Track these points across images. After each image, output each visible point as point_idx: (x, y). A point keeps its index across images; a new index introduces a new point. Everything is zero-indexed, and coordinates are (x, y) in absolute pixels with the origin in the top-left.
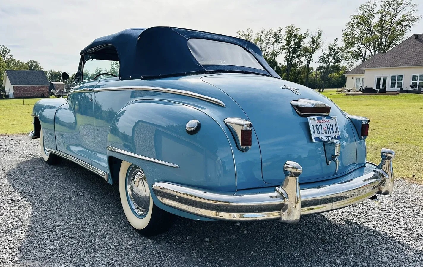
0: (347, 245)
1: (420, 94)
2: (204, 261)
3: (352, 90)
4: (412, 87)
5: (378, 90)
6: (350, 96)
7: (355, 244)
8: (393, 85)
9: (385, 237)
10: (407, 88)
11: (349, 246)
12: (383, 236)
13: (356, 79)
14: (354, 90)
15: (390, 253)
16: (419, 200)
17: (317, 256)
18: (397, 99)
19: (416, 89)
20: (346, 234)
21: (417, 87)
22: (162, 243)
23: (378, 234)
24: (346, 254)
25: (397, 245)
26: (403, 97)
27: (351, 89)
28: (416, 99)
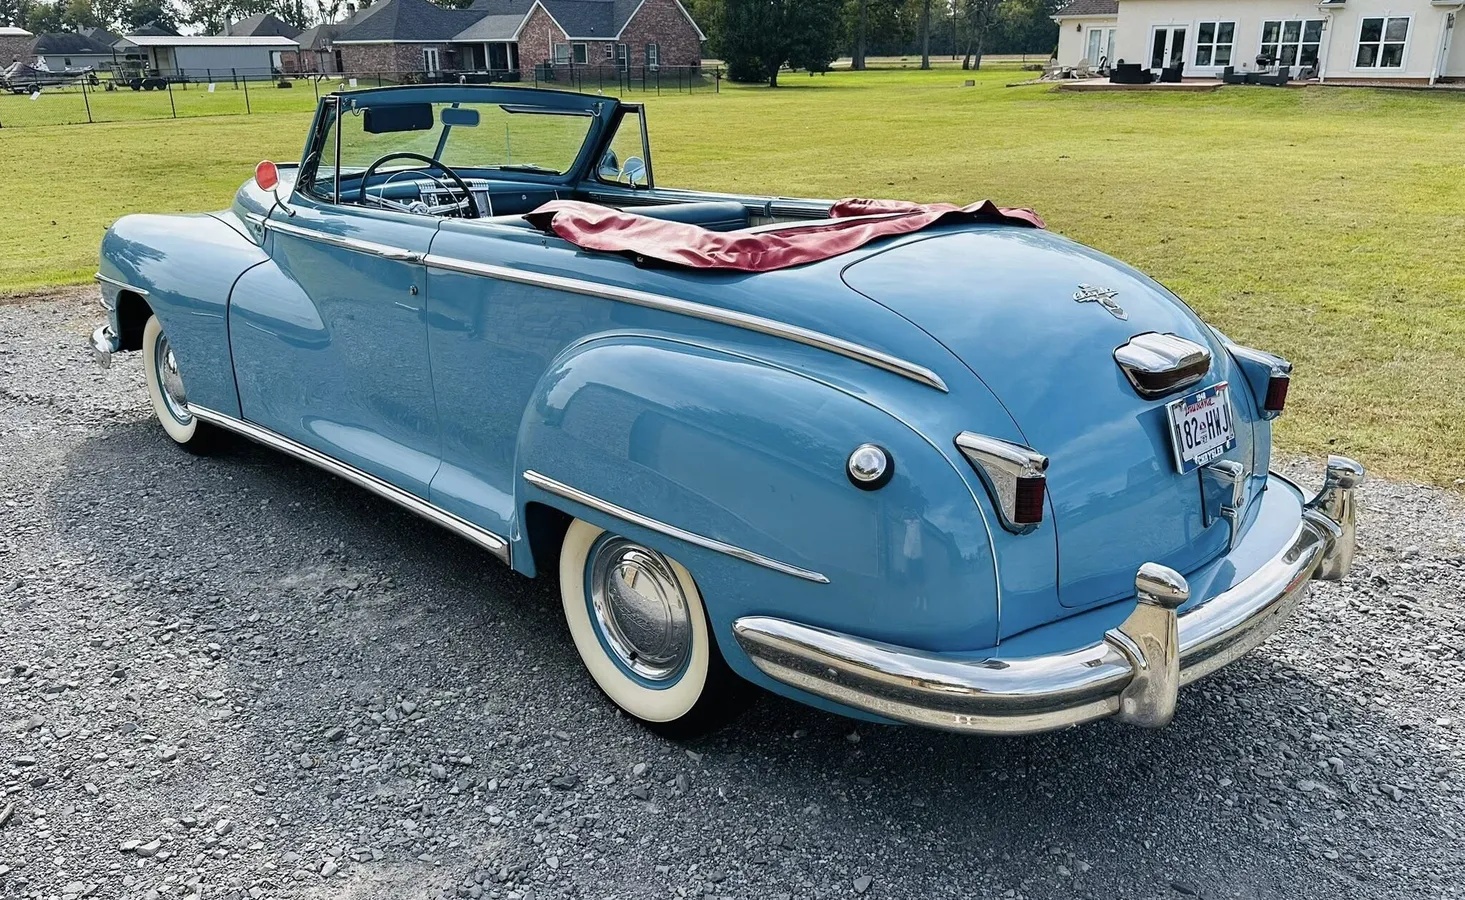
0: (1229, 723)
1: (1285, 89)
2: (874, 813)
3: (1075, 72)
4: (1261, 62)
5: (1159, 72)
6: (1070, 93)
7: (1249, 716)
8: (1203, 56)
9: (1316, 686)
10: (1245, 65)
11: (1235, 725)
12: (1312, 683)
13: (1089, 32)
14: (1081, 72)
15: (1343, 740)
16: (1371, 539)
17: (1165, 767)
18: (1217, 105)
19: (1274, 70)
20: (1216, 683)
21: (1277, 62)
22: (733, 761)
23: (1297, 677)
24: (1236, 752)
25: (1352, 708)
26: (1234, 99)
27: (1073, 66)
28: (1273, 106)
